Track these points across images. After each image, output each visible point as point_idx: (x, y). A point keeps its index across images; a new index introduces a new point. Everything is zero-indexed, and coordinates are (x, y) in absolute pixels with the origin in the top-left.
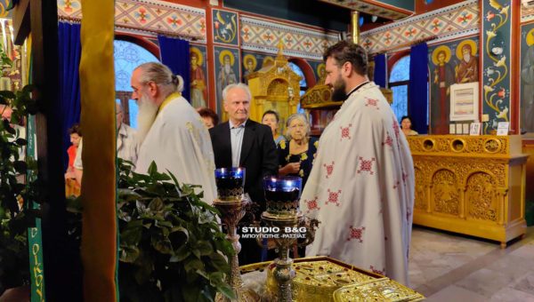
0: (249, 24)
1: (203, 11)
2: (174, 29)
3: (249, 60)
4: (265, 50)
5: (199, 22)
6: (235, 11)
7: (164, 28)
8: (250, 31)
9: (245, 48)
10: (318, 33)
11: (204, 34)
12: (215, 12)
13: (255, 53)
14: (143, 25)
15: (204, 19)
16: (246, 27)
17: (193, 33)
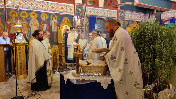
0: (127, 13)
1: (116, 11)
2: (110, 16)
3: (126, 22)
4: (130, 20)
5: (115, 14)
6: (124, 10)
7: (108, 16)
8: (127, 15)
9: (125, 19)
10: (143, 14)
11: (116, 17)
12: (119, 11)
13: (128, 21)
14: (104, 15)
15: (116, 13)
16: (126, 14)
17: (114, 17)
